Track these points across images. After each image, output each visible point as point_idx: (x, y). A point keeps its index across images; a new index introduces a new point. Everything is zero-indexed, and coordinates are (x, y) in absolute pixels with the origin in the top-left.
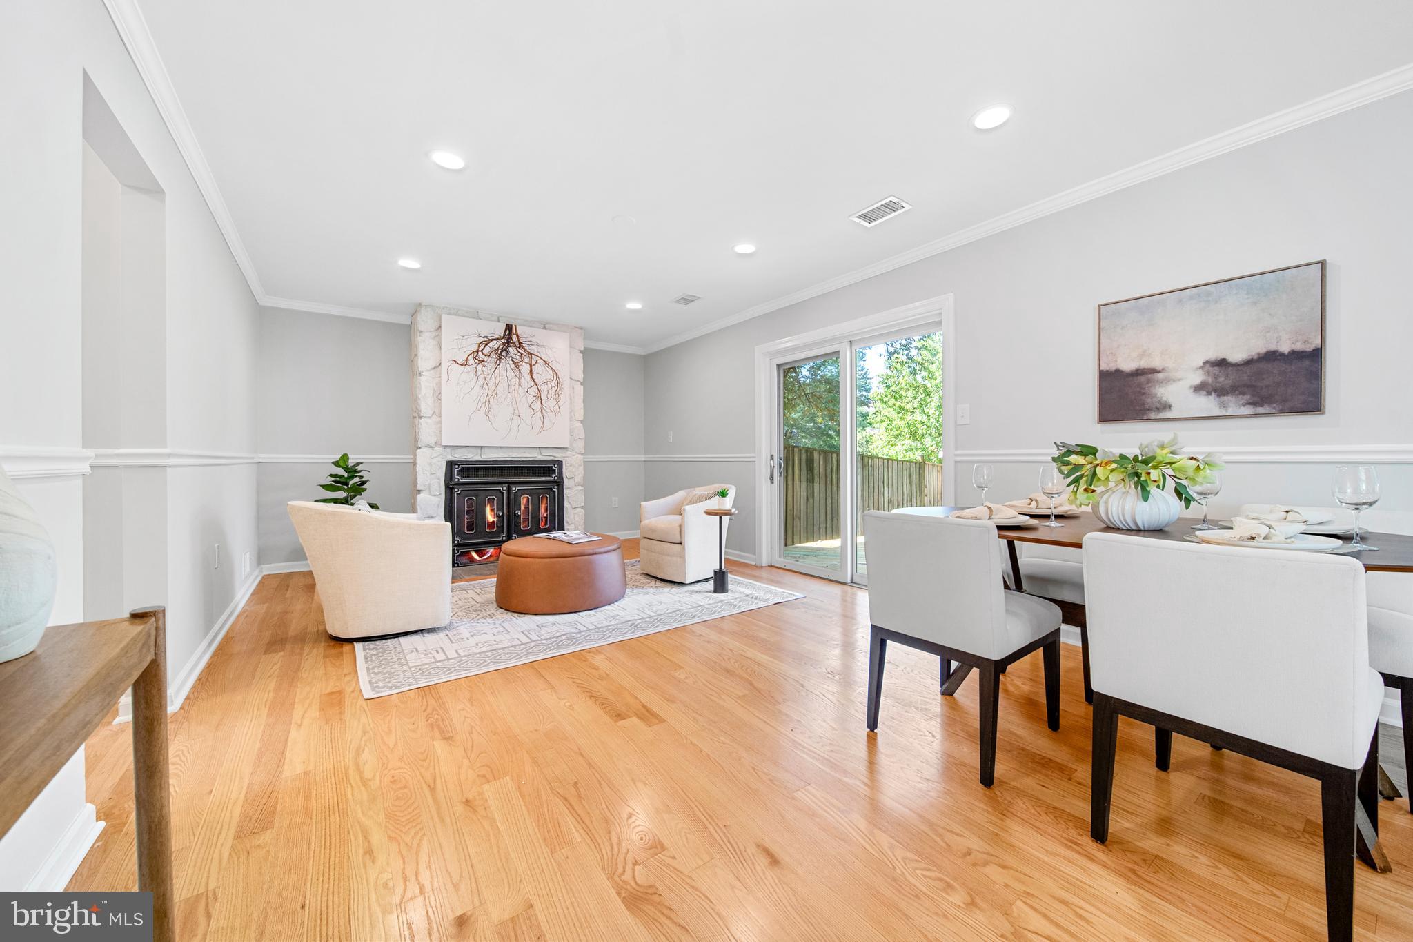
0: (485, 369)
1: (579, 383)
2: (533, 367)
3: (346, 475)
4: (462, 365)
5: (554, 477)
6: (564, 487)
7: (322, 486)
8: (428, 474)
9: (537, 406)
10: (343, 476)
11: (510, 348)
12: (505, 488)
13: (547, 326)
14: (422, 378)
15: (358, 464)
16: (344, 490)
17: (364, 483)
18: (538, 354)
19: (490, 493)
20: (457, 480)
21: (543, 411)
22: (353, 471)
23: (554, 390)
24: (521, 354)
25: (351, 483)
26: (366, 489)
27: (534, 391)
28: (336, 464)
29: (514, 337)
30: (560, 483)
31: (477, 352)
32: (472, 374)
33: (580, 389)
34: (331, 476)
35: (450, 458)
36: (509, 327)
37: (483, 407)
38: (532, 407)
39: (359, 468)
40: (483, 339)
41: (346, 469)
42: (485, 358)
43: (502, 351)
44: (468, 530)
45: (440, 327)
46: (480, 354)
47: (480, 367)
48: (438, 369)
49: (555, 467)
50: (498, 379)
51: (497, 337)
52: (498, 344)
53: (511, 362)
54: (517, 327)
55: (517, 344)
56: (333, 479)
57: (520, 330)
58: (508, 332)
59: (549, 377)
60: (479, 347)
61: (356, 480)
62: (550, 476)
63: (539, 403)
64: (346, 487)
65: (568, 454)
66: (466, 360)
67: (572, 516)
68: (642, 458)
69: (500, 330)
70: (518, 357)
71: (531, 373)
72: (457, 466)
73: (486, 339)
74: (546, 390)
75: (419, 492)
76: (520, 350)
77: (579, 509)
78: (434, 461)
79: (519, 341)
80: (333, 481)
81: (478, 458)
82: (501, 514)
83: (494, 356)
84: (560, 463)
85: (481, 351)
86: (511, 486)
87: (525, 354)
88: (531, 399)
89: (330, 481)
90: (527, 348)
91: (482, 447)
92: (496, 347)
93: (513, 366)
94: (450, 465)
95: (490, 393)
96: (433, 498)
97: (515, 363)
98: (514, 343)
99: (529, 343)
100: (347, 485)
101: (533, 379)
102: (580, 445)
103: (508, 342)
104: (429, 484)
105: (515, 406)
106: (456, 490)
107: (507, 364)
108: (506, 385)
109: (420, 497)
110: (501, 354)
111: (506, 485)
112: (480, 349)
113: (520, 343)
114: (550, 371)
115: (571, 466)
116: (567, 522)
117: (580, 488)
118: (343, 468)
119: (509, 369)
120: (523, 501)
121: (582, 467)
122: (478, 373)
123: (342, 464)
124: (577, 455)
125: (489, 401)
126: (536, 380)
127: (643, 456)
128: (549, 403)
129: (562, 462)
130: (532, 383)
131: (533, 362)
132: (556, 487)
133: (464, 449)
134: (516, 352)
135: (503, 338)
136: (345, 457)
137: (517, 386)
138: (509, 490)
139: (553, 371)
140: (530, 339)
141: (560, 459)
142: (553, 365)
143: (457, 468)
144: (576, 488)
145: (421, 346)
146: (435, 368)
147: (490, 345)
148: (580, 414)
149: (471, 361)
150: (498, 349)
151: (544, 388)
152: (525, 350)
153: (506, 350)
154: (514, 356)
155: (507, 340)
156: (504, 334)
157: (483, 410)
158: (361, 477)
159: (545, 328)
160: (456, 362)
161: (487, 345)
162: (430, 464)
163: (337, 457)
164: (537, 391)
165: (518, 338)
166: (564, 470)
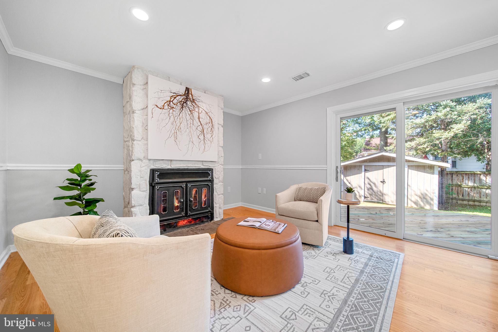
0: (174, 113)
1: (221, 126)
2: (200, 114)
3: (79, 179)
4: (161, 109)
5: (210, 178)
6: (214, 183)
7: (59, 187)
8: (139, 178)
9: (202, 137)
10: (77, 180)
11: (188, 102)
12: (184, 185)
13: (206, 92)
14: (135, 114)
15: (88, 171)
16: (78, 190)
17: (92, 184)
18: (202, 107)
19: (176, 188)
20: (157, 181)
21: (205, 140)
22: (84, 176)
23: (210, 129)
24: (194, 106)
25: (83, 184)
26: (95, 189)
27: (200, 128)
28: (72, 171)
29: (190, 95)
30: (212, 181)
31: (170, 101)
32: (167, 115)
33: (221, 129)
34: (68, 180)
35: (153, 167)
36: (187, 89)
37: (173, 135)
38: (199, 137)
39: (89, 174)
40: (173, 94)
41: (79, 175)
42: (175, 106)
43: (184, 103)
44: (163, 212)
45: (147, 83)
46: (171, 103)
47: (171, 111)
48: (147, 109)
49: (210, 172)
50: (181, 119)
51: (181, 94)
52: (182, 98)
53: (188, 110)
54: (192, 90)
55: (192, 100)
56: (69, 182)
57: (194, 92)
58: (187, 92)
59: (208, 121)
60: (171, 98)
61: (87, 182)
62: (208, 177)
63: (203, 135)
64: (79, 187)
65: (216, 165)
66: (163, 106)
67: (218, 200)
68: (240, 167)
69: (182, 91)
70: (192, 108)
71: (199, 118)
72: (157, 172)
73: (175, 94)
74: (206, 128)
75: (133, 189)
76: (193, 104)
77: (221, 195)
78: (143, 169)
79: (193, 98)
80: (69, 183)
81: (169, 167)
82: (182, 201)
83: (179, 105)
84: (211, 170)
85: (172, 101)
86: (188, 183)
87: (196, 106)
88: (199, 133)
89: (66, 183)
90: (197, 103)
91: (171, 160)
92: (180, 100)
93: (189, 113)
94: (153, 171)
95: (177, 127)
96: (142, 193)
97: (190, 111)
98: (190, 99)
99: (198, 100)
100: (80, 185)
101: (200, 121)
102: (222, 160)
103: (187, 98)
104: (140, 184)
105: (191, 136)
106: (157, 187)
107: (186, 111)
108: (186, 123)
109: (133, 192)
110: (183, 105)
111: (185, 183)
112: (172, 100)
113: (193, 100)
114: (208, 118)
115: (218, 171)
116: (216, 203)
117: (221, 184)
118: (77, 174)
119: (187, 114)
120: (194, 192)
121: (222, 172)
122: (171, 115)
123: (76, 171)
124: (220, 165)
125: (176, 133)
126: (202, 123)
127: (241, 166)
128: (208, 136)
129: (213, 169)
130: (199, 124)
131: (200, 112)
132: (210, 183)
133: (161, 161)
134: (191, 104)
135: (184, 95)
136: (79, 166)
137: (192, 125)
138: (186, 186)
139: (210, 118)
140: (198, 98)
141: (212, 168)
142: (210, 114)
143: (157, 174)
144: (219, 184)
145: (135, 93)
146: (143, 109)
147: (177, 98)
148: (221, 144)
149: (166, 107)
150: (181, 101)
151: (205, 127)
152: (196, 104)
153: (185, 102)
154: (190, 107)
155: (187, 97)
156: (185, 93)
157: (173, 138)
158: (90, 180)
159: (205, 93)
160: (157, 106)
161: (175, 98)
162: (140, 171)
163: (72, 166)
164: (202, 129)
165: (192, 97)
166: (214, 174)
